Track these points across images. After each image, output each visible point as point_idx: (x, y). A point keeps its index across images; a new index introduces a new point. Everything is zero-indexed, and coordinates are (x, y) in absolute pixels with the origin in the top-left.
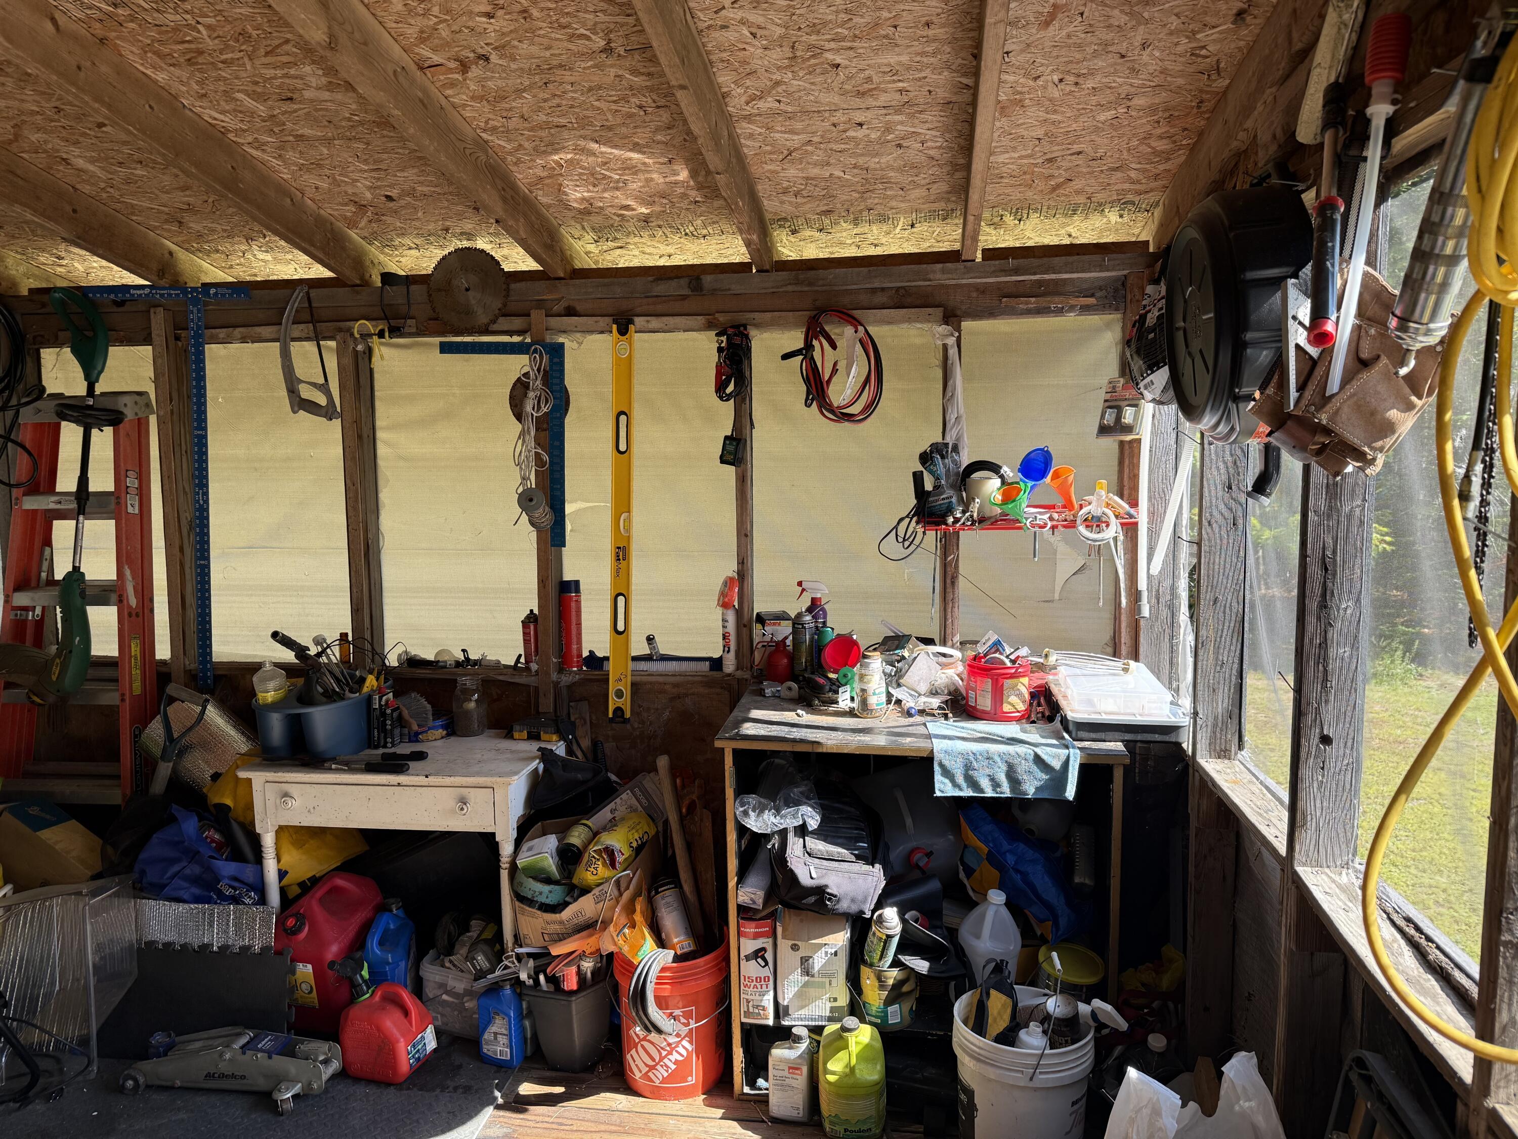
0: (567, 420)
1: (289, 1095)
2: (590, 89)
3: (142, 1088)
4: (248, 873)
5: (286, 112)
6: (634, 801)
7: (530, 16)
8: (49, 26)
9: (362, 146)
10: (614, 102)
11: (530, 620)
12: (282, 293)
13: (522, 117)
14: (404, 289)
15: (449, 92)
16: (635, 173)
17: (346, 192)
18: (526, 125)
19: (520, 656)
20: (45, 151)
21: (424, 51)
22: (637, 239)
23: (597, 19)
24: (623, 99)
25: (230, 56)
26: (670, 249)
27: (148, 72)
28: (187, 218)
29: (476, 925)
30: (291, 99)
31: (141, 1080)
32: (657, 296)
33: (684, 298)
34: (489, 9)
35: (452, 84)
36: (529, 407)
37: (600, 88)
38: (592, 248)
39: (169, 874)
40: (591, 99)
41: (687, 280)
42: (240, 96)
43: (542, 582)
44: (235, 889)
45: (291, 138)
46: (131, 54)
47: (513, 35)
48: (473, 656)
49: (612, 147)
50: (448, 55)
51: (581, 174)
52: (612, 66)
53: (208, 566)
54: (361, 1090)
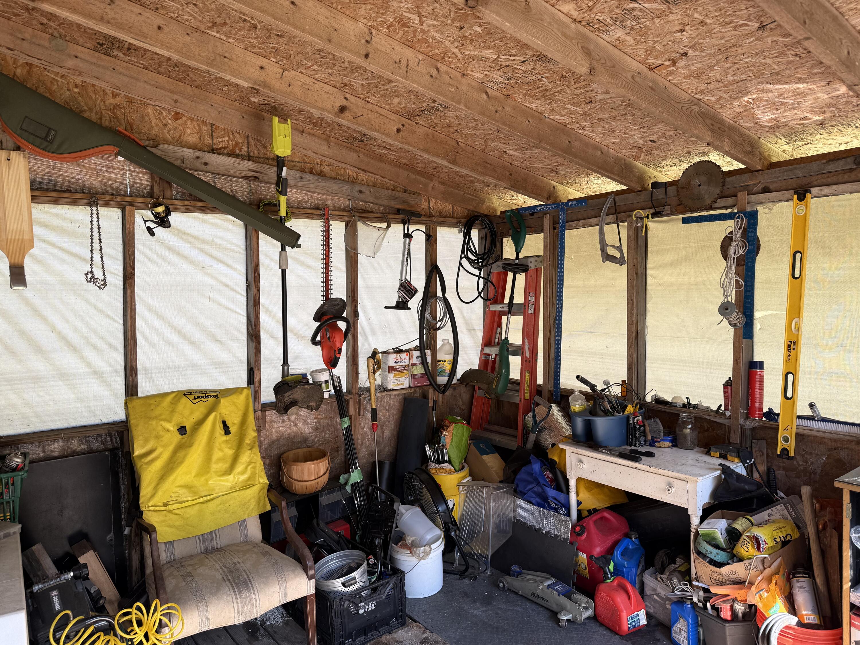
0: (758, 260)
1: (565, 618)
2: (757, 54)
3: (506, 589)
4: (561, 497)
5: (591, 109)
6: (786, 512)
7: (706, 24)
8: (484, 96)
9: (631, 117)
10: (776, 57)
11: (728, 385)
12: (601, 200)
13: (717, 81)
14: (663, 190)
15: (670, 78)
16: (805, 96)
17: (630, 143)
18: (721, 84)
19: (721, 406)
20: (497, 150)
21: (651, 60)
22: (818, 137)
23: (750, 12)
24: (782, 54)
25: (559, 89)
26: (846, 139)
27: (528, 105)
28: (559, 169)
29: (679, 561)
30: (591, 102)
31: (506, 585)
32: (829, 172)
33: (851, 170)
34: (680, 27)
35: (671, 73)
36: (732, 251)
37: (763, 51)
38: (786, 147)
39: (527, 489)
40: (760, 59)
41: (852, 158)
42: (568, 106)
43: (736, 361)
44: (556, 504)
45: (596, 121)
46: (519, 97)
47: (699, 37)
48: (693, 402)
49: (782, 84)
50: (664, 58)
51: (765, 105)
52: (767, 36)
53: (560, 340)
54: (602, 631)
